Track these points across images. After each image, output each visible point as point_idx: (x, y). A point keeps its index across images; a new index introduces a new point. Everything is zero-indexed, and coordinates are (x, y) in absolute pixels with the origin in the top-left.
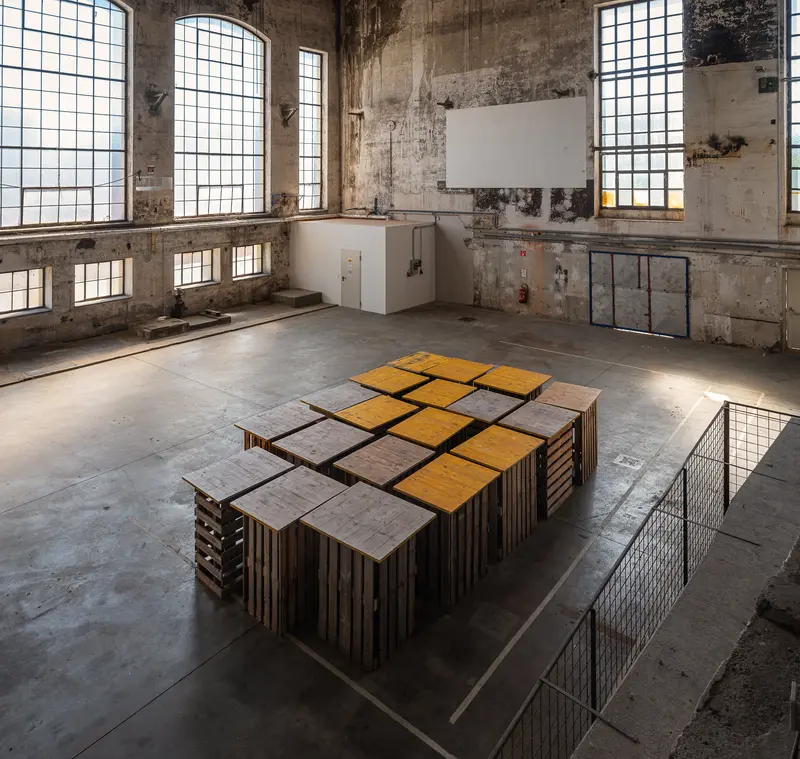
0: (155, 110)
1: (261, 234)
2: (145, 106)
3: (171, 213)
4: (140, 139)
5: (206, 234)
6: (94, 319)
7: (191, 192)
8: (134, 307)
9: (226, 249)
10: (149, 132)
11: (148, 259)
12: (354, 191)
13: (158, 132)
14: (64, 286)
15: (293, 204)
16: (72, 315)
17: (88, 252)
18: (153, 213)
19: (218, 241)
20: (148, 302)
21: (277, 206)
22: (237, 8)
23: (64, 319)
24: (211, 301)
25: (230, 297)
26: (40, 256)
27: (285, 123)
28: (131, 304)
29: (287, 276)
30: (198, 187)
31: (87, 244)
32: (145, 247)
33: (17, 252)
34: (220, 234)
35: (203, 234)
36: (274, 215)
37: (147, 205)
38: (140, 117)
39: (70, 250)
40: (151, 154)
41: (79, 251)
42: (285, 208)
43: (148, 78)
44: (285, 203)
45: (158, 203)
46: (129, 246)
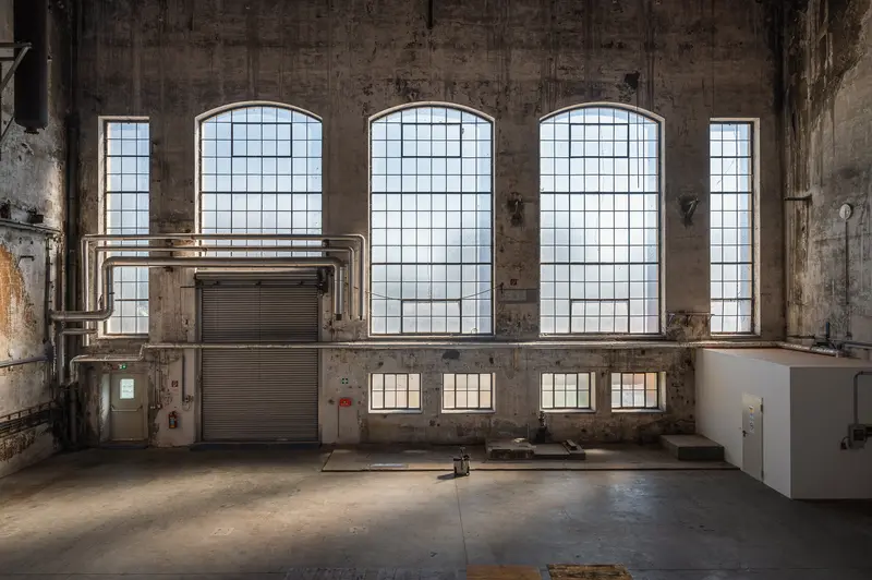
0: (517, 220)
1: (651, 360)
2: (507, 216)
3: (536, 328)
4: (502, 251)
5: (578, 355)
6: (459, 428)
7: (563, 306)
8: (496, 423)
9: (603, 374)
10: (511, 243)
11: (511, 376)
12: (801, 310)
13: (522, 242)
14: (432, 392)
15: (701, 327)
16: (438, 421)
17: (453, 362)
18: (516, 328)
19: (593, 363)
20: (512, 421)
21: (675, 327)
22: (616, 89)
23: (432, 423)
24: (584, 431)
25: (608, 431)
26: (412, 362)
27: (688, 221)
28: (493, 419)
29: (691, 417)
30: (571, 301)
31: (452, 355)
32: (508, 363)
33: (394, 357)
34: (594, 355)
35: (574, 355)
36: (671, 338)
37: (510, 320)
38: (502, 228)
39: (437, 359)
40: (514, 266)
41: (445, 361)
42: (687, 330)
43: (511, 186)
44: (687, 323)
45: (522, 318)
46: (491, 360)
